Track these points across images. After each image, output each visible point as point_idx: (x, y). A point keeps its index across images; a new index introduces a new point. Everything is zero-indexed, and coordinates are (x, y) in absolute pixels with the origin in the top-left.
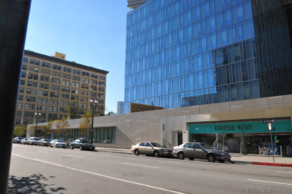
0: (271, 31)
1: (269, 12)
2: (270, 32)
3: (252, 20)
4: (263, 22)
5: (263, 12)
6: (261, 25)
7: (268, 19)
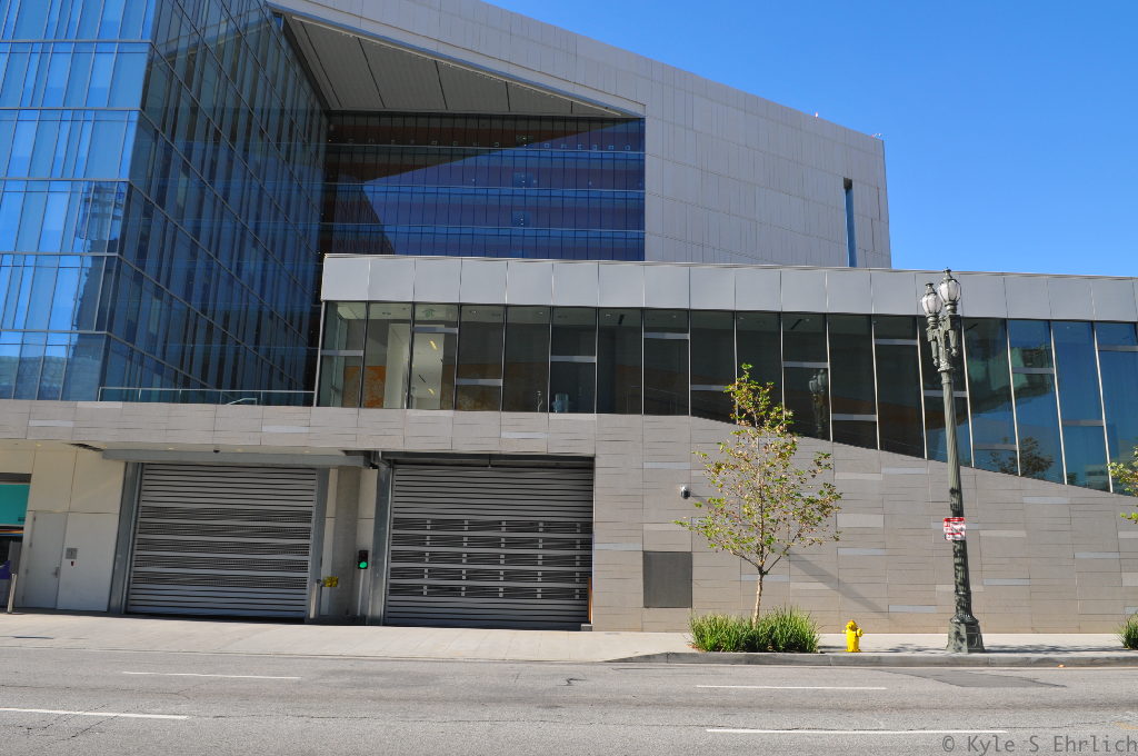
0: (229, 177)
1: (236, 111)
2: (220, 182)
3: (135, 117)
4: (191, 136)
5: (206, 103)
6: (179, 145)
7: (225, 135)
